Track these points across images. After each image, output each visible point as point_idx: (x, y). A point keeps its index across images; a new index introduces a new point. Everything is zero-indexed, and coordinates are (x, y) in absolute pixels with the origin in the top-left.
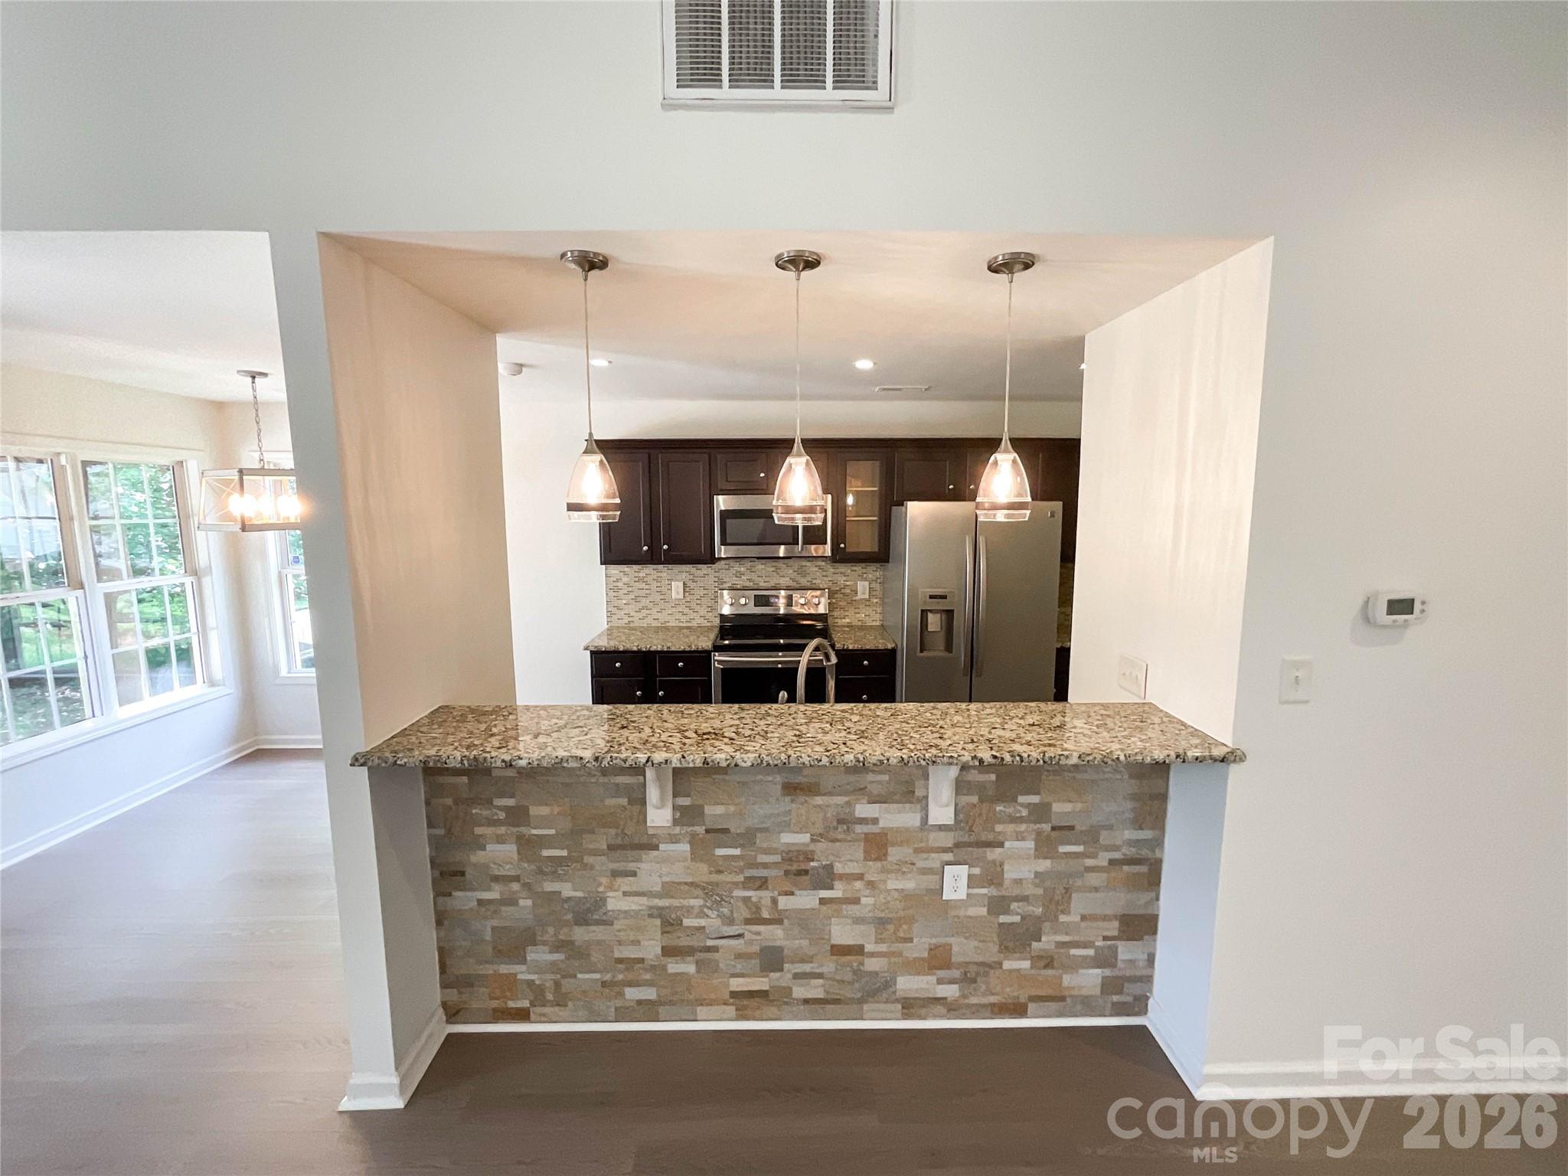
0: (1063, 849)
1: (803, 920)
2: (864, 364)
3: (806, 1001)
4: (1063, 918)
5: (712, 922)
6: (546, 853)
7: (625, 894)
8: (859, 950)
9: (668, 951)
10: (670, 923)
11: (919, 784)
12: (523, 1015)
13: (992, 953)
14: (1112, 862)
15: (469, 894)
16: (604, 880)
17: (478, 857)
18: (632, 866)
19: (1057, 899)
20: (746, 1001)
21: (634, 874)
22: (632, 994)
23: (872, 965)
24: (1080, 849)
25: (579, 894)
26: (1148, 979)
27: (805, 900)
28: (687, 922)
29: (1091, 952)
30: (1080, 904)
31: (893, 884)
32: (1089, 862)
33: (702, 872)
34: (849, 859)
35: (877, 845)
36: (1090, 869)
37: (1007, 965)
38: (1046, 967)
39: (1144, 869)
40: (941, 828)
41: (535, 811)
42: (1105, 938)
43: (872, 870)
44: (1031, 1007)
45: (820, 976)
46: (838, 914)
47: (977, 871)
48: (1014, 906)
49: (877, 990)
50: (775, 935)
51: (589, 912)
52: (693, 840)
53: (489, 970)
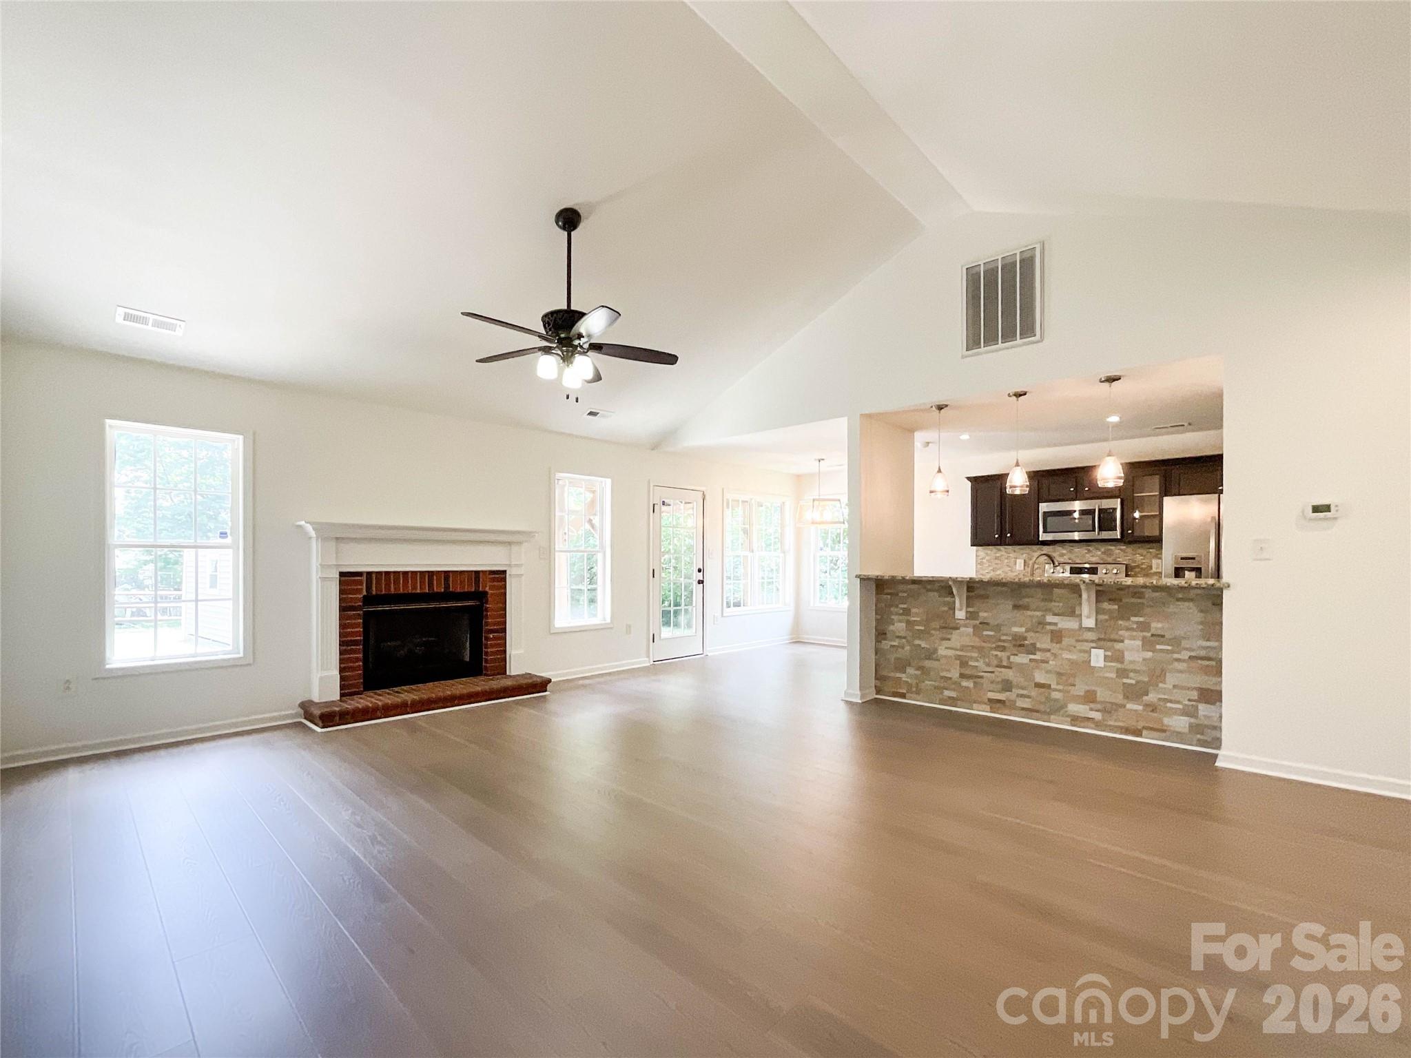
0: (1158, 647)
1: (1021, 667)
2: (1114, 419)
3: (1023, 709)
4: (1161, 685)
5: (980, 664)
6: (917, 628)
7: (946, 648)
8: (1049, 686)
9: (962, 676)
10: (964, 664)
11: (1077, 608)
12: (903, 696)
13: (1119, 698)
14: (1190, 657)
15: (887, 642)
16: (937, 641)
17: (891, 628)
18: (949, 636)
19: (1157, 675)
20: (995, 704)
21: (949, 639)
22: (947, 693)
23: (1056, 695)
24: (1169, 648)
25: (928, 647)
26: (1218, 728)
27: (1022, 659)
28: (970, 663)
29: (1180, 706)
30: (1171, 680)
31: (1066, 655)
32: (1176, 656)
33: (977, 642)
34: (1044, 642)
35: (1057, 636)
36: (1178, 660)
37: (1129, 706)
38: (1153, 711)
39: (1213, 663)
40: (1089, 629)
41: (914, 610)
42: (1189, 700)
43: (1055, 647)
44: (1145, 732)
45: (1029, 697)
46: (1037, 667)
47: (1109, 653)
48: (1132, 675)
49: (1057, 709)
50: (1009, 674)
51: (931, 655)
52: (974, 627)
53: (892, 674)
